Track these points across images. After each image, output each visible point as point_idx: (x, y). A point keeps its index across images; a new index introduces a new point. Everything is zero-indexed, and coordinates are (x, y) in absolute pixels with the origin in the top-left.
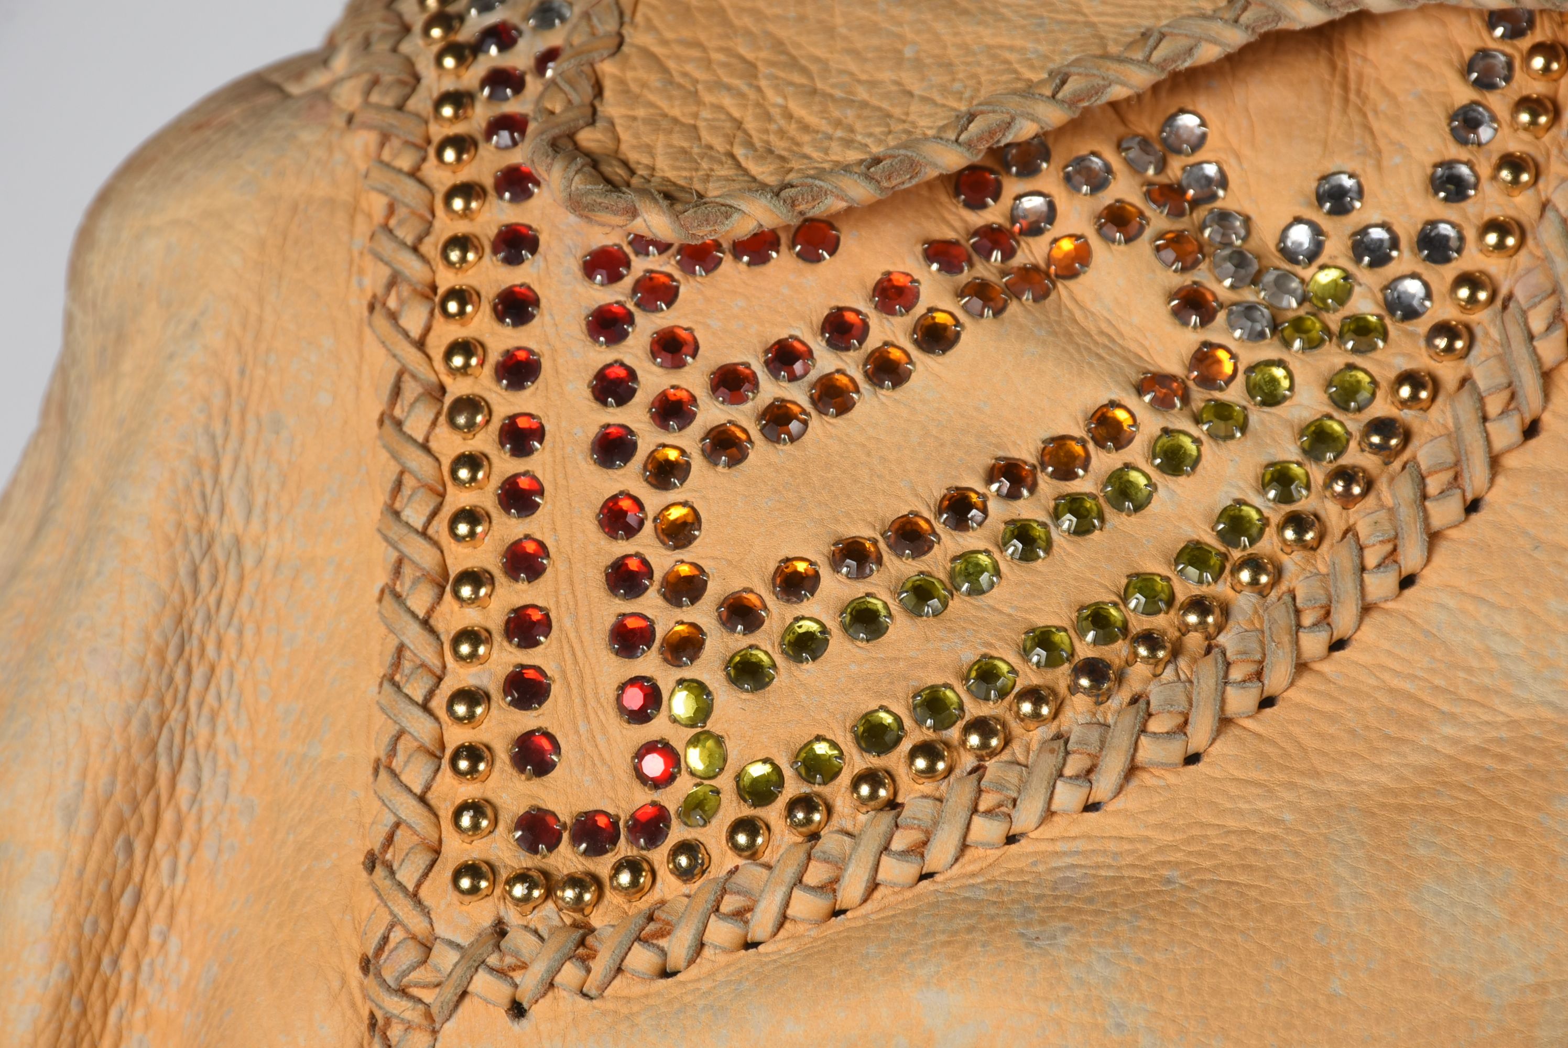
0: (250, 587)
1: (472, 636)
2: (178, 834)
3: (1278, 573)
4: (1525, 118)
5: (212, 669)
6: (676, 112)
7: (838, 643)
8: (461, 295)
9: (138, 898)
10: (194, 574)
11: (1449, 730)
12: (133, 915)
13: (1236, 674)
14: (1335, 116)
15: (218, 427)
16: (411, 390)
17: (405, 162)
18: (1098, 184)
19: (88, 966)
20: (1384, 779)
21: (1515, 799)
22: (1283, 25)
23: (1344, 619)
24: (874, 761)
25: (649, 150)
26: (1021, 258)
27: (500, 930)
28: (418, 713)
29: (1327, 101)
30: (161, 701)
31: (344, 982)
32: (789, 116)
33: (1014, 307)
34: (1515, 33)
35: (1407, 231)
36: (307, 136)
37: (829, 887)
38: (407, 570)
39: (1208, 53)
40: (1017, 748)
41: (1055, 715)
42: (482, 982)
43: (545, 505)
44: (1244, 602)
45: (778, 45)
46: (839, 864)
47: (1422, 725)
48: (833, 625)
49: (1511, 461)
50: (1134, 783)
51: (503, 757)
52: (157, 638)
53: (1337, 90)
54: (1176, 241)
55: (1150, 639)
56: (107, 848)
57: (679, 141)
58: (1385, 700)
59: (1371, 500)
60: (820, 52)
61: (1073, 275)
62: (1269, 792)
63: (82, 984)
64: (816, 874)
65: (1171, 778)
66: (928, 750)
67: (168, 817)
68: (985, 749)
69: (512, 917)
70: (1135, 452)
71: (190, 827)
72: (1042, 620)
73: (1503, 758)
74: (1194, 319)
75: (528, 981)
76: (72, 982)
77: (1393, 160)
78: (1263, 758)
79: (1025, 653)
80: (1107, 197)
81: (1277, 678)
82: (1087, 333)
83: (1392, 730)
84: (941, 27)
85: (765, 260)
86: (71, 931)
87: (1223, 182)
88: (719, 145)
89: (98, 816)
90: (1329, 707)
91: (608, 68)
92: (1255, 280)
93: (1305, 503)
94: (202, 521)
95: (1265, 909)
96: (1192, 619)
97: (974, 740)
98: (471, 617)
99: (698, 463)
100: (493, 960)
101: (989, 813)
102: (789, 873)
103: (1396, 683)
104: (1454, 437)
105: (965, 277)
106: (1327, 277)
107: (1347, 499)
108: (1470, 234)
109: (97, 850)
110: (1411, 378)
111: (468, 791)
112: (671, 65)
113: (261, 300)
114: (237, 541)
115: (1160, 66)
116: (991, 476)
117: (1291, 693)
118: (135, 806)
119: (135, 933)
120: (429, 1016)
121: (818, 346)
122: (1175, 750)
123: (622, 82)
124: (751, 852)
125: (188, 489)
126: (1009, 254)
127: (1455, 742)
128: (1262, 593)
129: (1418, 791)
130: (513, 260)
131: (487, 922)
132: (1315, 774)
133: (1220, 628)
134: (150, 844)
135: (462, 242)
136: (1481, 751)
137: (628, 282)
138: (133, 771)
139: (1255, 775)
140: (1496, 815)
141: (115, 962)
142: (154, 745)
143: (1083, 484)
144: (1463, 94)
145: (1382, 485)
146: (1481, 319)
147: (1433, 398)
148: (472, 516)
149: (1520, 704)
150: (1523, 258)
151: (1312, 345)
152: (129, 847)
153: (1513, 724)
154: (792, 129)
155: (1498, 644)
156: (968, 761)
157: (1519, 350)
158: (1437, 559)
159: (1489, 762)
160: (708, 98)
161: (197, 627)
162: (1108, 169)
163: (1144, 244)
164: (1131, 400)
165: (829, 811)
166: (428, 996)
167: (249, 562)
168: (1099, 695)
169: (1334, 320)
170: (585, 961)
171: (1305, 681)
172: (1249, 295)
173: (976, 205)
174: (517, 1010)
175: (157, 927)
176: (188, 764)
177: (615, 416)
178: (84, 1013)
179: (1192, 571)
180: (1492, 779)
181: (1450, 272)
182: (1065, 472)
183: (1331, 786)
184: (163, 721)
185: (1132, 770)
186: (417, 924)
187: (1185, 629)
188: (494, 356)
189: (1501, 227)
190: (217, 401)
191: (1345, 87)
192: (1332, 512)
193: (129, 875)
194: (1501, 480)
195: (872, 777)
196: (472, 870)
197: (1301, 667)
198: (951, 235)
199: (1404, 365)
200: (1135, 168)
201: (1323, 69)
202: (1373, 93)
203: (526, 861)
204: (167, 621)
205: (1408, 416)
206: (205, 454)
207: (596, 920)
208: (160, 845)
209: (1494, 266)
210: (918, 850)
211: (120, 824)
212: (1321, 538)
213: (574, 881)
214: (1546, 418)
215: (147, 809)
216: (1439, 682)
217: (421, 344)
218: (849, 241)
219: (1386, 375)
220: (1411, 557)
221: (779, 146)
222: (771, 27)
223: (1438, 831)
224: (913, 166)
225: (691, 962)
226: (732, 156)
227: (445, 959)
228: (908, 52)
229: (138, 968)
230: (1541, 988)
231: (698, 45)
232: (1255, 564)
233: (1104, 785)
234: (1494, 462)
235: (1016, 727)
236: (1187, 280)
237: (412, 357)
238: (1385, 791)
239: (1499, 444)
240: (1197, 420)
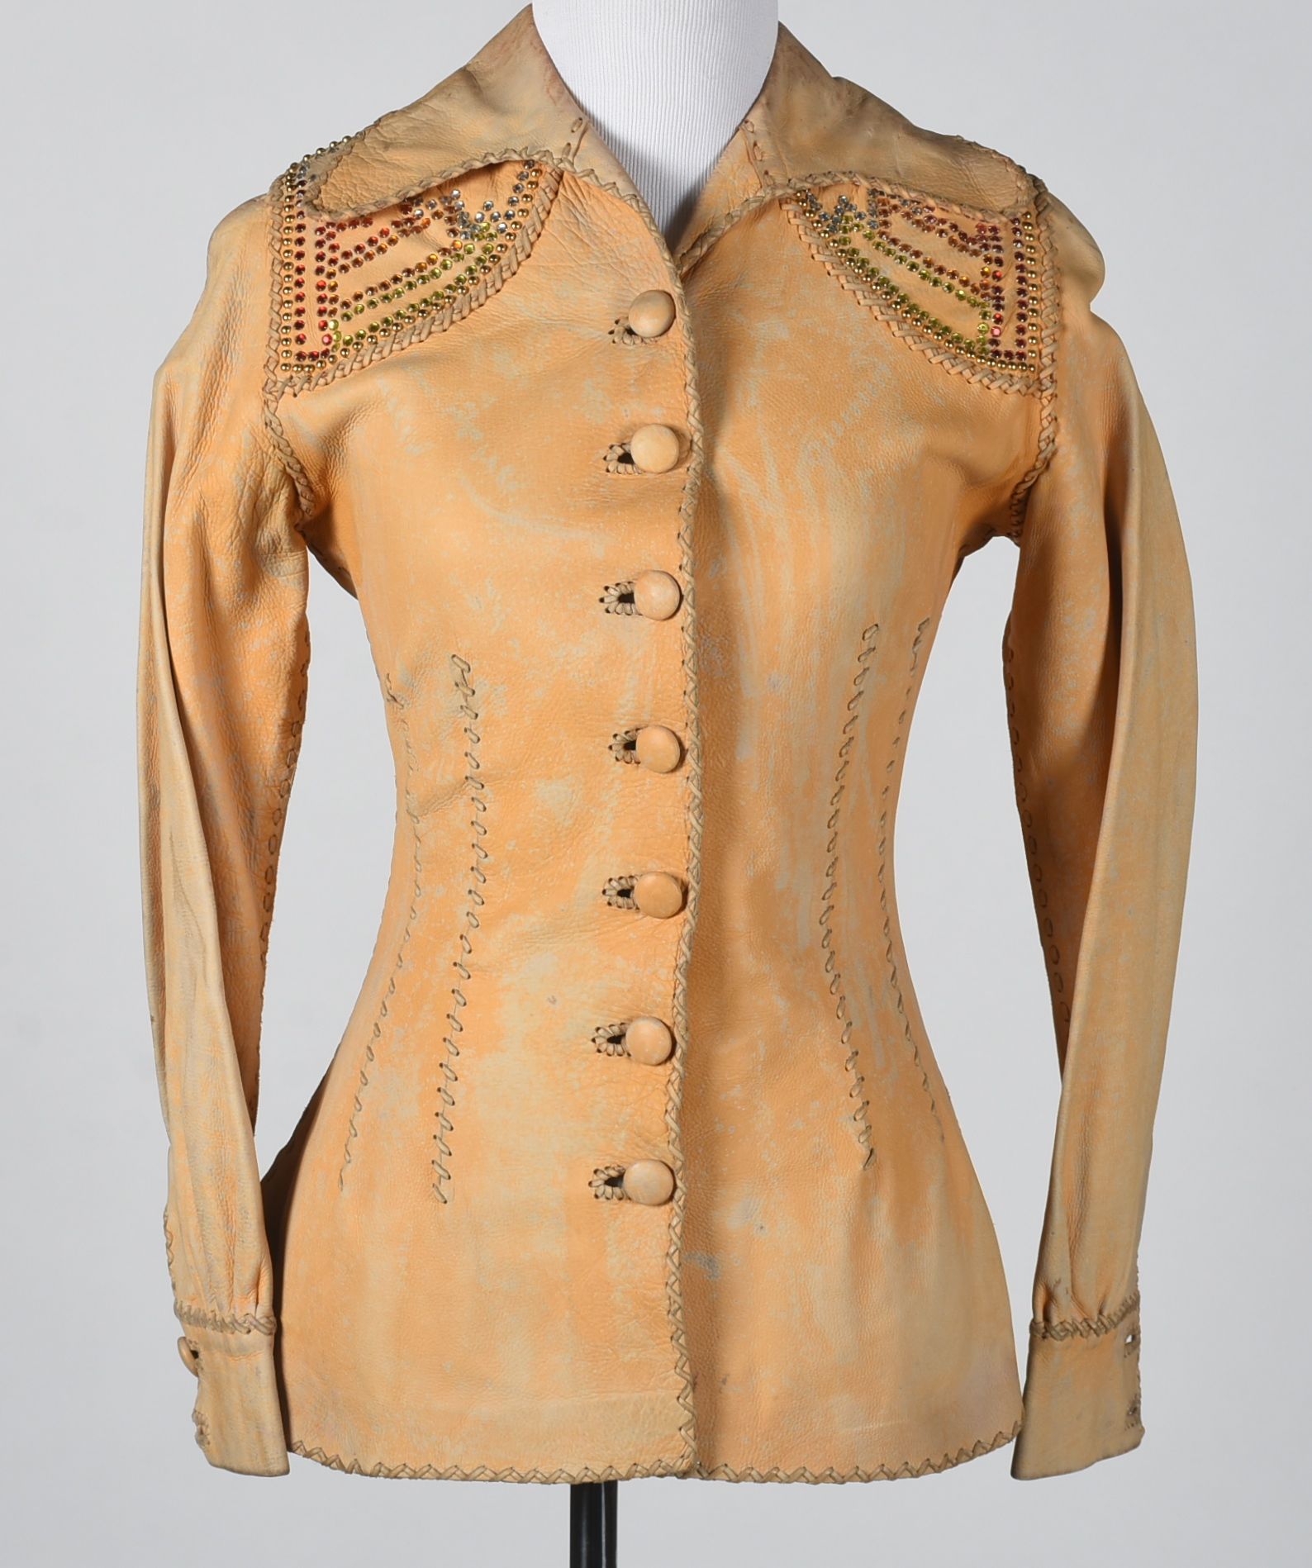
0: (243, 312)
1: (287, 315)
2: (227, 369)
3: (468, 290)
4: (529, 186)
5: (235, 331)
6: (336, 195)
7: (366, 309)
8: (287, 240)
9: (218, 385)
10: (230, 309)
11: (505, 323)
12: (217, 388)
13: (455, 312)
14: (489, 189)
15: (236, 276)
16: (276, 262)
17: (277, 212)
18: (433, 206)
19: (207, 401)
20: (489, 333)
21: (518, 336)
22: (473, 167)
23: (482, 299)
24: (372, 334)
25: (329, 204)
26: (415, 225)
27: (292, 377)
28: (275, 333)
29: (488, 186)
30: (222, 339)
31: (259, 393)
32: (361, 194)
33: (411, 235)
34: (530, 167)
35: (502, 214)
36: (258, 209)
37: (361, 361)
38: (274, 302)
39: (456, 175)
40: (404, 330)
41: (414, 321)
42: (287, 389)
43: (305, 286)
44: (460, 297)
45: (362, 180)
46: (363, 356)
47: (499, 322)
48: (365, 305)
49: (523, 263)
50: (430, 337)
51: (293, 341)
52: (221, 324)
53: (491, 184)
54: (450, 220)
55: (436, 305)
56: (211, 372)
57: (336, 201)
58: (491, 317)
59: (490, 273)
60: (371, 181)
61: (425, 227)
62: (462, 337)
63: (206, 405)
64: (359, 359)
65: (440, 335)
66: (384, 330)
67: (225, 365)
68: (397, 331)
69: (294, 375)
70: (437, 265)
71: (230, 367)
72: (412, 303)
73: (517, 328)
74: (452, 235)
75: (297, 388)
76: (203, 404)
77: (500, 198)
78: (461, 330)
79: (408, 309)
80: (435, 210)
81: (466, 312)
82: (428, 240)
83: (492, 323)
84: (399, 173)
85: (356, 227)
86: (203, 392)
87: (463, 205)
88: (345, 202)
89: (208, 365)
90: (477, 319)
91: (323, 187)
92: (468, 227)
93: (475, 275)
94: (232, 297)
95: (456, 360)
96: (447, 300)
97: (395, 328)
98: (288, 311)
99: (338, 273)
100: (290, 384)
101: (397, 343)
102: (353, 359)
103: (494, 313)
104: (509, 258)
105: (401, 228)
106: (484, 225)
107: (485, 273)
108: (516, 213)
109: (208, 373)
110: (501, 246)
111: (286, 348)
112: (338, 186)
113: (245, 246)
114: (240, 302)
115: (444, 178)
116: (404, 272)
117: (469, 316)
118: (217, 362)
119: (218, 393)
120: (276, 398)
121: (367, 246)
122: (441, 328)
123: (325, 190)
124: (345, 356)
125: (229, 290)
126: (412, 224)
127: (506, 325)
128: (464, 294)
129: (496, 336)
130: (300, 231)
131: (288, 376)
132: (473, 333)
133: (454, 302)
134: (221, 371)
135: (288, 228)
136: (512, 327)
137: (325, 234)
138: (216, 354)
139: (459, 334)
140: (512, 339)
141: (214, 399)
142: (221, 349)
143: (425, 273)
144: (517, 182)
145: (493, 270)
146: (518, 232)
147: (506, 250)
148: (288, 288)
149: (521, 316)
150: (528, 218)
151: (479, 240)
152: (216, 373)
153: (520, 321)
154: (362, 197)
155: (518, 304)
156: (394, 333)
157: (525, 238)
158: (505, 286)
159: (513, 329)
160: (344, 192)
161: (231, 321)
162: (436, 203)
163: (442, 220)
164: (437, 254)
165: (362, 345)
166: (275, 394)
167: (243, 306)
168: (424, 318)
169: (485, 235)
170: (309, 383)
171: (473, 313)
172: (466, 230)
173: (406, 213)
174: (295, 395)
175: (223, 391)
176: (229, 353)
177: (320, 264)
178: (206, 410)
179: (448, 290)
180: (513, 332)
181: (511, 222)
182: (421, 271)
183: (477, 335)
184: (223, 343)
185: (430, 333)
186: (273, 378)
187: (445, 303)
188: (295, 253)
189: (522, 211)
190: (236, 270)
191: (493, 183)
192: (481, 277)
193: (216, 379)
194: (520, 268)
195: (372, 337)
196: (285, 365)
197: (471, 310)
198: (398, 220)
199: (499, 243)
200: (442, 203)
201: (488, 179)
202: (499, 183)
203: (298, 363)
204: (224, 320)
205: (500, 254)
206: (233, 282)
207: (313, 375)
208: (223, 372)
209: (521, 220)
210: (381, 352)
211: (213, 367)
212: (478, 282)
213: (309, 366)
214: (532, 254)
215: (220, 363)
216: (504, 313)
217: (279, 252)
218: (375, 222)
219: (495, 246)
220: (498, 285)
221: (359, 201)
222: (362, 176)
223: (499, 343)
224: (385, 203)
225: (332, 381)
226: (348, 204)
227: (279, 385)
228: (391, 179)
229: (219, 401)
230: (520, 376)
231: (345, 181)
232: (462, 288)
233: (423, 336)
234: (519, 264)
235: (404, 325)
236: (451, 227)
237: (277, 254)
238: (488, 336)
239: (520, 259)
240: (452, 257)
